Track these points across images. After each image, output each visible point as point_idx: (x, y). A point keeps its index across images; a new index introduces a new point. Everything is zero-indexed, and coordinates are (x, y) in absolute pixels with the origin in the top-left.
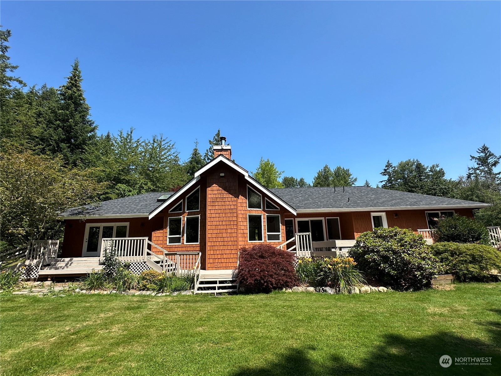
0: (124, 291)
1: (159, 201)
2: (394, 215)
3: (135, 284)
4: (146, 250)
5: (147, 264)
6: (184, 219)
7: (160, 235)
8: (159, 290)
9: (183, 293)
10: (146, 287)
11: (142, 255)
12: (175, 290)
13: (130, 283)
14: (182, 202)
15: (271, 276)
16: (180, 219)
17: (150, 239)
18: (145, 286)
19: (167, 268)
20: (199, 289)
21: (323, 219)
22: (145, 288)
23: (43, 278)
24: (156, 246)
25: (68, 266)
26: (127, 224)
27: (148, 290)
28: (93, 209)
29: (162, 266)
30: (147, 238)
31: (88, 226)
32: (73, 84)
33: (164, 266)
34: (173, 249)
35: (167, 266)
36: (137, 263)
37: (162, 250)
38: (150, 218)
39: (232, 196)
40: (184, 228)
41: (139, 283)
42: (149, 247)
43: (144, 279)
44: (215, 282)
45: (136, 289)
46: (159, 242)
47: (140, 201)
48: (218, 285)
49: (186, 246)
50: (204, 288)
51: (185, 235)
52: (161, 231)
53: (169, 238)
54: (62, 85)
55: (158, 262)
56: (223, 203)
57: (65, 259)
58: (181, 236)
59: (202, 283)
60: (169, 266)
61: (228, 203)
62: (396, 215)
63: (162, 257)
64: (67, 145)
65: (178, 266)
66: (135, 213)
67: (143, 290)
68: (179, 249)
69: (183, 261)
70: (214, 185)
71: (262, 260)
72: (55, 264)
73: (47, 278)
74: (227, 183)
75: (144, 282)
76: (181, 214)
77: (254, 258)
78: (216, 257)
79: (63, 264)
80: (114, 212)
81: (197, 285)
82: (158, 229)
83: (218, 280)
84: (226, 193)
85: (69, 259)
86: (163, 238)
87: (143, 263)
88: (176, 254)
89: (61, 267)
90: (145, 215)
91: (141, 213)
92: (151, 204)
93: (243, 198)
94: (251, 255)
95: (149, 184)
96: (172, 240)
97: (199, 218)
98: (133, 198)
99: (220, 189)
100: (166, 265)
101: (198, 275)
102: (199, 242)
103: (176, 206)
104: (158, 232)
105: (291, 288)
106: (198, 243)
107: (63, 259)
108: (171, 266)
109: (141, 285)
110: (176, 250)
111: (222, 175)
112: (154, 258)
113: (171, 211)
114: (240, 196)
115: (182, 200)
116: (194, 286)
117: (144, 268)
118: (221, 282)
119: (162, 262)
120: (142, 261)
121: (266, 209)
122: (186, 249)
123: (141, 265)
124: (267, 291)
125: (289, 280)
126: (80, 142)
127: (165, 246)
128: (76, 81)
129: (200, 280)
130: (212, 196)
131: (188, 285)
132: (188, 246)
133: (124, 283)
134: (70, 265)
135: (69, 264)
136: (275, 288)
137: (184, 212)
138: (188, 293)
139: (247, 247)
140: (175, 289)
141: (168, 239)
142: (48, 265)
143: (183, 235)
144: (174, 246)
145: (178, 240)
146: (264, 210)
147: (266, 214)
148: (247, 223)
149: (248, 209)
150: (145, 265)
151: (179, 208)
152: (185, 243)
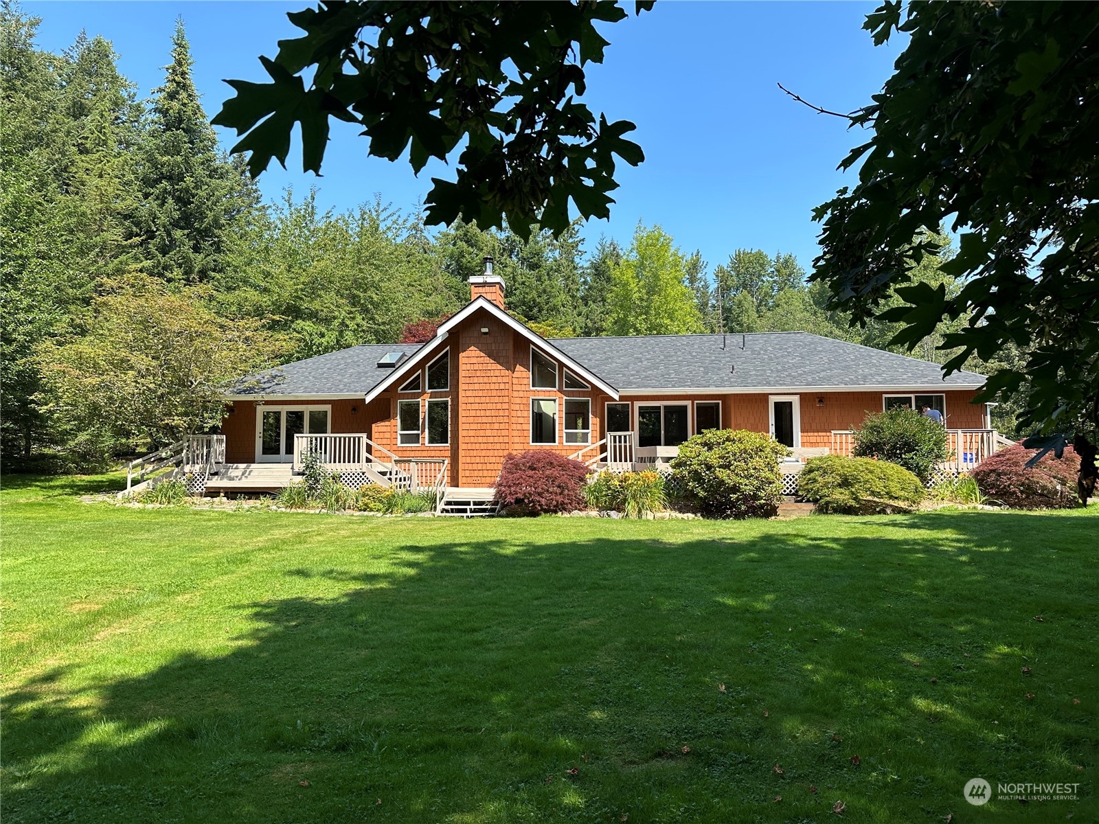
0: (338, 510)
1: (381, 366)
2: (817, 400)
3: (351, 502)
4: (364, 454)
5: (368, 476)
6: (424, 403)
7: (384, 429)
8: (387, 510)
9: (420, 515)
10: (368, 507)
11: (359, 462)
12: (409, 511)
13: (345, 501)
14: (419, 375)
15: (540, 494)
16: (418, 404)
17: (369, 437)
18: (366, 505)
19: (398, 483)
20: (444, 511)
21: (688, 403)
22: (366, 508)
23: (213, 493)
24: (379, 448)
25: (246, 475)
26: (328, 408)
27: (371, 510)
28: (268, 381)
29: (390, 479)
30: (364, 435)
31: (261, 410)
32: (178, 83)
33: (393, 480)
34: (408, 454)
35: (398, 480)
36: (351, 474)
37: (389, 454)
38: (367, 402)
39: (501, 368)
40: (424, 419)
41: (357, 501)
42: (369, 449)
43: (364, 495)
44: (468, 503)
45: (353, 509)
46: (385, 441)
47: (347, 364)
48: (472, 507)
49: (428, 448)
50: (452, 510)
51: (427, 430)
52: (387, 423)
53: (401, 435)
54: (156, 89)
55: (384, 474)
56: (486, 380)
57: (239, 465)
58: (420, 432)
59: (448, 503)
60: (400, 480)
61: (494, 380)
62: (821, 401)
63: (389, 466)
64: (186, 232)
65: (415, 481)
66: (341, 391)
67: (365, 510)
68: (417, 454)
69: (422, 473)
70: (472, 348)
71: (531, 473)
72: (227, 472)
73: (220, 492)
74: (493, 345)
75: (365, 500)
76: (419, 395)
77: (520, 469)
78: (475, 467)
79: (238, 473)
80: (306, 388)
81: (440, 506)
82: (382, 420)
83: (471, 500)
84: (492, 361)
85: (244, 465)
86: (391, 435)
87: (361, 474)
88: (410, 461)
89: (237, 477)
90: (358, 395)
91: (352, 391)
92: (366, 373)
93: (522, 369)
94: (516, 465)
95: (359, 319)
96: (406, 439)
97: (450, 403)
98: (334, 357)
99: (483, 354)
100: (396, 479)
101: (443, 492)
102: (449, 442)
103: (411, 382)
104: (383, 424)
105: (570, 512)
106: (448, 445)
107: (236, 465)
108: (405, 480)
109: (360, 503)
110: (412, 454)
111: (485, 330)
112: (378, 466)
113: (402, 390)
114: (518, 366)
115: (420, 371)
116: (435, 507)
117: (363, 481)
118: (475, 503)
119: (391, 474)
120: (359, 471)
121: (564, 389)
122: (430, 453)
123: (358, 477)
124: (534, 514)
125: (566, 501)
126: (209, 224)
127: (395, 448)
128: (183, 74)
129: (445, 499)
130: (468, 367)
131: (427, 505)
132: (432, 449)
133: (337, 501)
134: (249, 474)
135: (247, 473)
136: (546, 511)
137: (424, 393)
138: (428, 515)
139: (514, 453)
140: (409, 509)
141: (399, 437)
142: (216, 474)
143: (423, 431)
144: (408, 449)
145: (415, 439)
146: (560, 391)
147: (565, 398)
148: (529, 414)
149: (532, 388)
150: (363, 477)
151: (415, 384)
152: (427, 444)
